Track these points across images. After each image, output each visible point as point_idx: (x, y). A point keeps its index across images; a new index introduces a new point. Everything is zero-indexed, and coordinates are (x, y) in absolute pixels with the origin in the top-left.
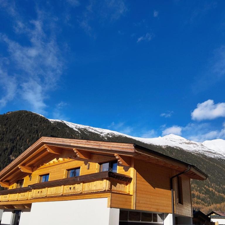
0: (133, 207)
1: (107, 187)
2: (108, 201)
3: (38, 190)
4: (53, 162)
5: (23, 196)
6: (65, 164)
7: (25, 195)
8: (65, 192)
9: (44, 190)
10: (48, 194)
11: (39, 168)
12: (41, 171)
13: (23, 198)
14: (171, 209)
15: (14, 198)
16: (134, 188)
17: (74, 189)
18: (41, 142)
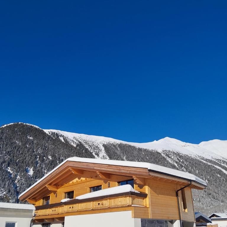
0: (150, 217)
1: (131, 202)
2: (132, 213)
3: (69, 206)
4: (76, 181)
5: (54, 211)
6: (88, 183)
7: (56, 210)
8: (94, 207)
9: (74, 205)
10: (79, 208)
11: (62, 187)
12: (65, 189)
13: (55, 213)
14: (178, 216)
15: (45, 213)
16: (149, 202)
17: (102, 204)
18: (67, 165)
